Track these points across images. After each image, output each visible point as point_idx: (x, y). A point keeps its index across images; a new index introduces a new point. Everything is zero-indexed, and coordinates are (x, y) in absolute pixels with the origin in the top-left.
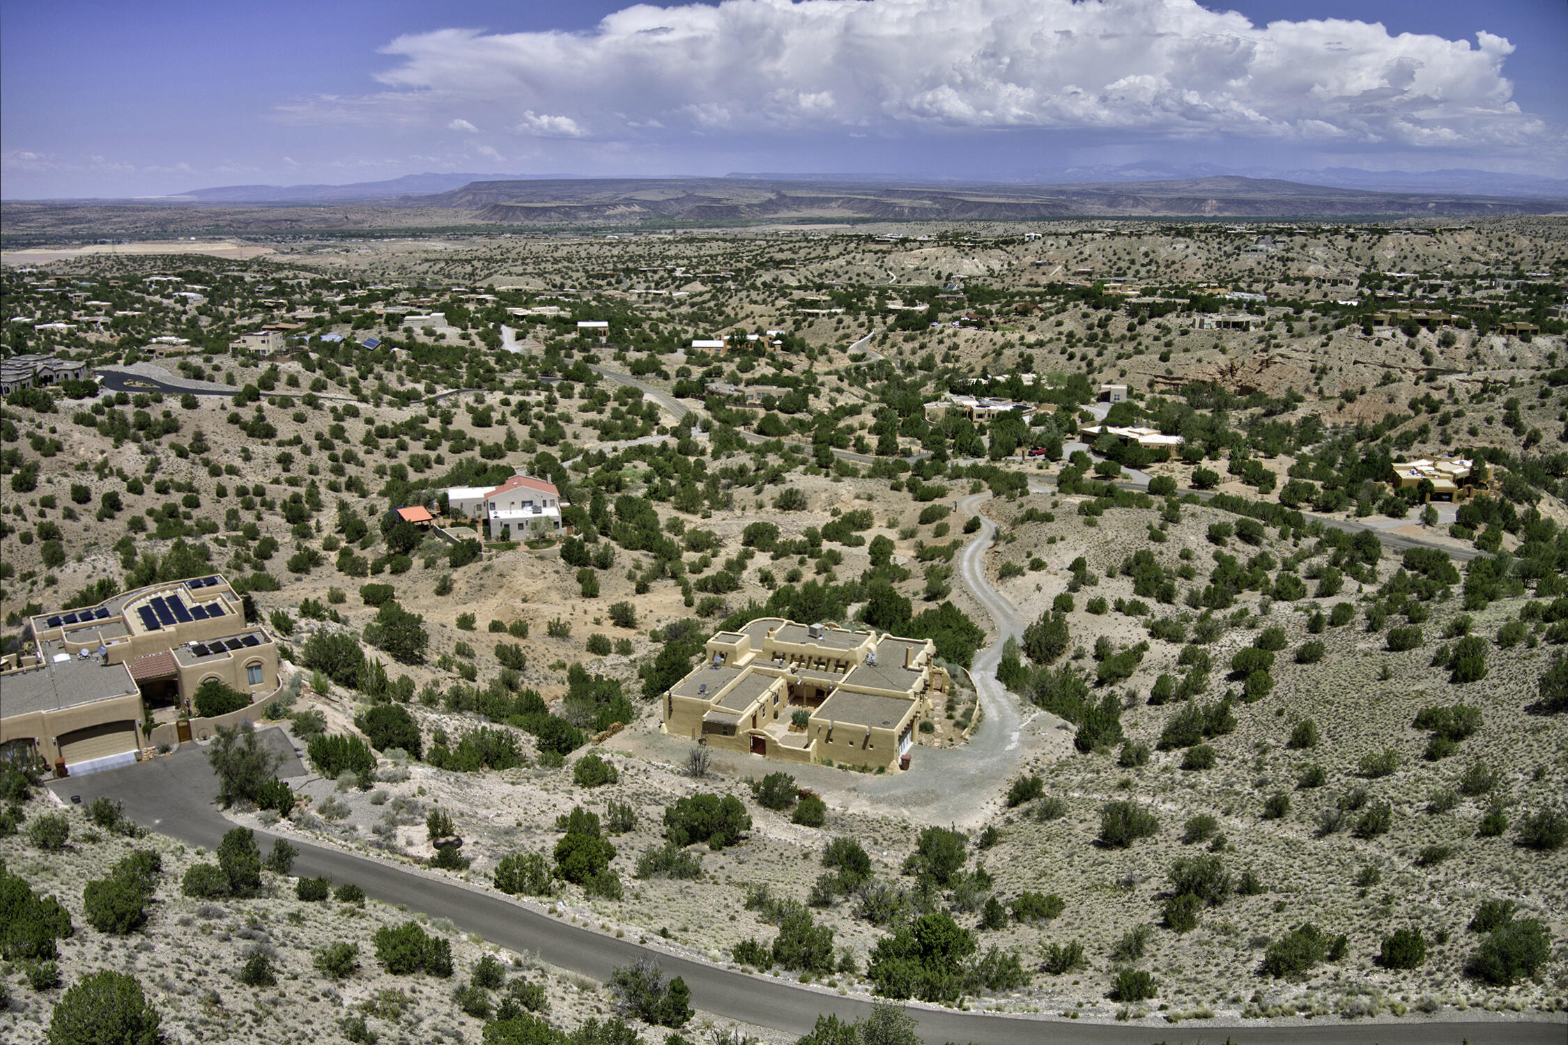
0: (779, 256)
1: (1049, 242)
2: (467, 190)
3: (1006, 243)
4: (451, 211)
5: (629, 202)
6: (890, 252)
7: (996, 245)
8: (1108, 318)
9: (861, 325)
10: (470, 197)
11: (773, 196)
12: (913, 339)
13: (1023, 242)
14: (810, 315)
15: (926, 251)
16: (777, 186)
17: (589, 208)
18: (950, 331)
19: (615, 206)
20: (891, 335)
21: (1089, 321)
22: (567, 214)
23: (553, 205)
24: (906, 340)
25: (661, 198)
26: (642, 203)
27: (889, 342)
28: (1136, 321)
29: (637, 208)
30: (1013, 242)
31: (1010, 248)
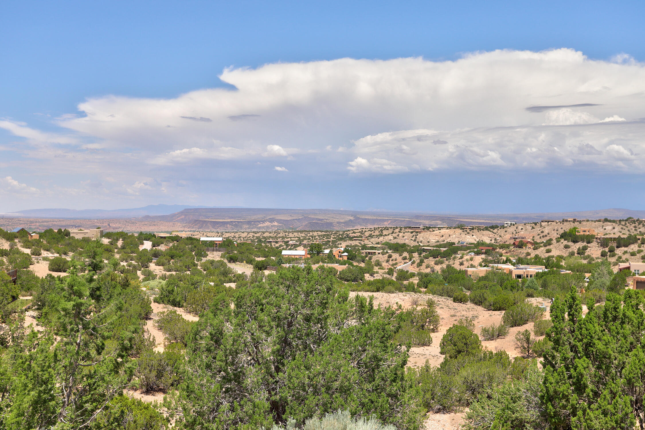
0: (352, 235)
1: (520, 227)
2: (182, 213)
3: (493, 227)
4: (171, 224)
5: (272, 220)
6: (420, 232)
7: (486, 229)
8: (585, 248)
9: (405, 258)
10: (183, 217)
11: (352, 218)
12: (442, 263)
13: (503, 227)
14: (369, 253)
15: (443, 231)
16: (354, 214)
17: (249, 223)
18: (468, 257)
19: (264, 222)
20: (425, 261)
21: (570, 250)
22: (236, 226)
23: (229, 220)
24: (436, 264)
25: (290, 218)
26: (279, 221)
27: (424, 265)
28: (607, 250)
29: (276, 224)
30: (496, 227)
31: (495, 231)
